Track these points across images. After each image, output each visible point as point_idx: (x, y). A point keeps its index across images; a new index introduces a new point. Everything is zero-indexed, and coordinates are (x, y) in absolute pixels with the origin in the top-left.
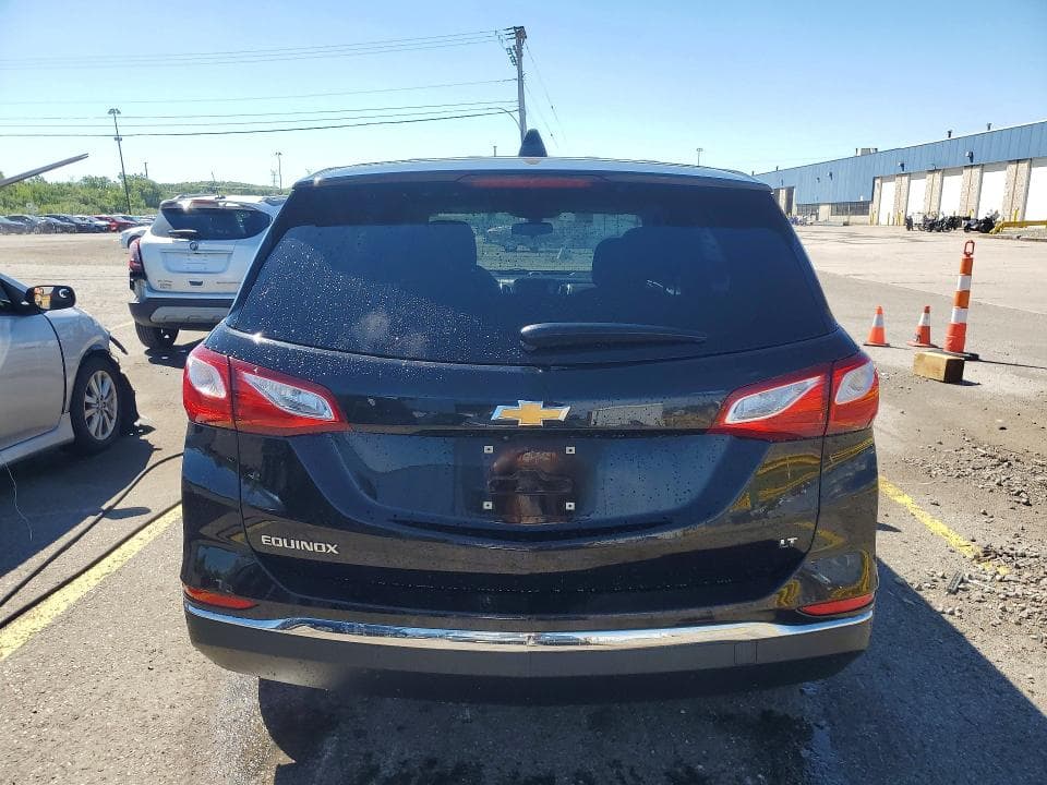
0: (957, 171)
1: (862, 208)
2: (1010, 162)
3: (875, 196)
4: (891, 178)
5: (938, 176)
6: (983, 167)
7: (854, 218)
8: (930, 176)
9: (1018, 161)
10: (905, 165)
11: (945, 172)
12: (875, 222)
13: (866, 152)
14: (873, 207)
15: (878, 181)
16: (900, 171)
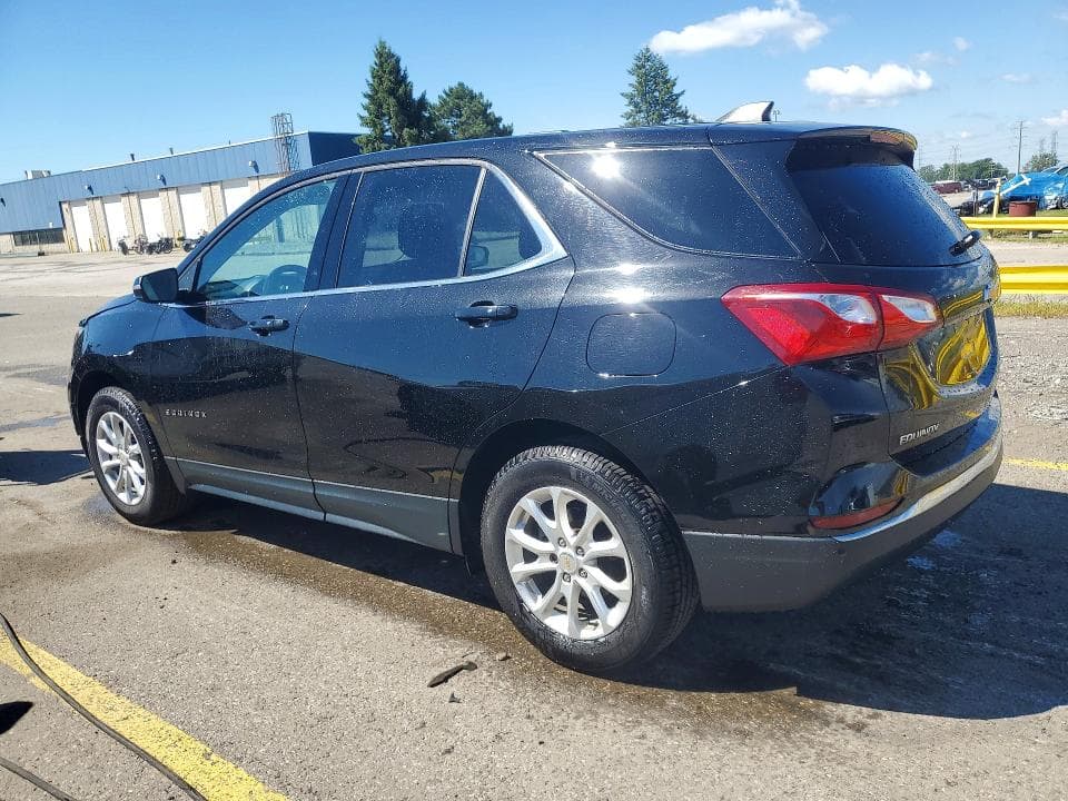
0: (153, 193)
1: (56, 236)
2: (203, 184)
3: (66, 221)
4: (80, 202)
5: (134, 199)
6: (179, 190)
7: (46, 247)
8: (123, 199)
9: (210, 184)
10: (94, 188)
11: (140, 195)
12: (75, 249)
13: (38, 175)
14: (67, 234)
15: (65, 206)
16: (89, 195)
